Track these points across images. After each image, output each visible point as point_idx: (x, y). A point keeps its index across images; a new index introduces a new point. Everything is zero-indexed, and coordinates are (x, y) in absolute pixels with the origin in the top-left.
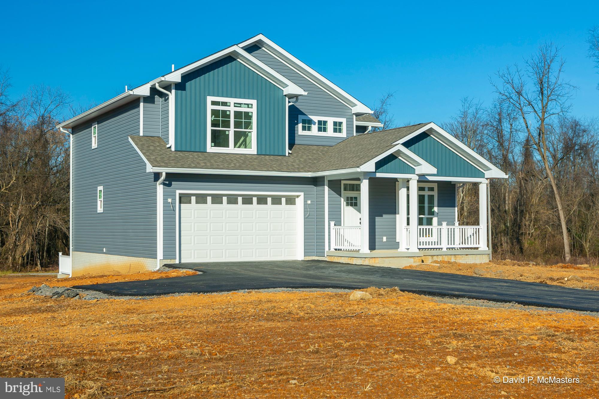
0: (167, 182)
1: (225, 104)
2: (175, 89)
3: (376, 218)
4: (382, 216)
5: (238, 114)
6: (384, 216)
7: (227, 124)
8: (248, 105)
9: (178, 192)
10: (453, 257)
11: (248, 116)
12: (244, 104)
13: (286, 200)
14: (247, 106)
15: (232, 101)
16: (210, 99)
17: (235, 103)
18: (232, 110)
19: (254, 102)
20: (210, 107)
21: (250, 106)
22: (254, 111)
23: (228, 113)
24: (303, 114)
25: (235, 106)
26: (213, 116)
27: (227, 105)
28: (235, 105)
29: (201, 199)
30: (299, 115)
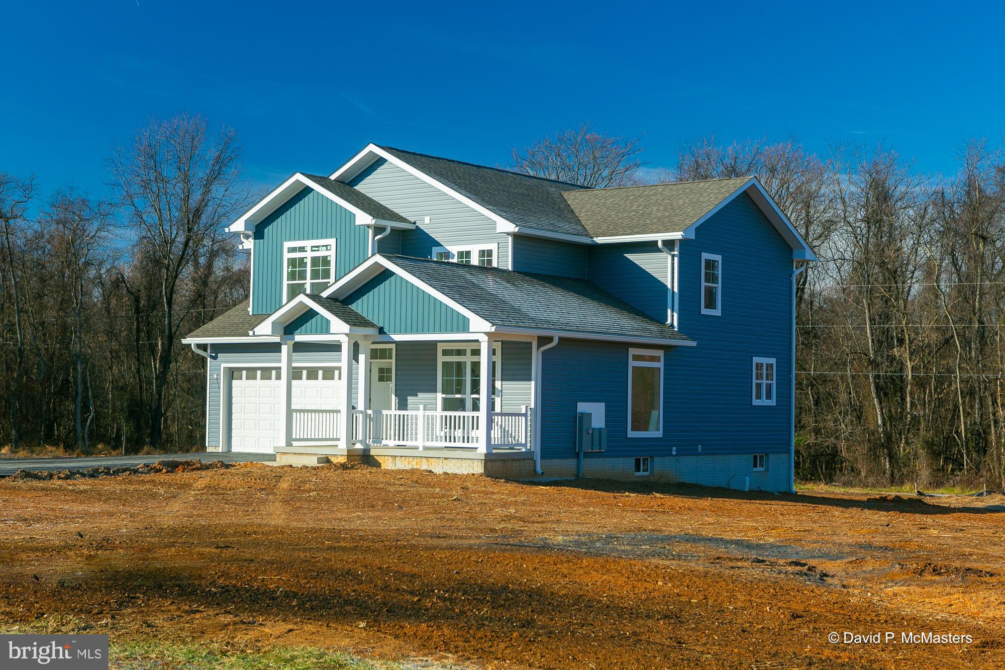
0: (214, 355)
1: (302, 249)
2: (255, 238)
3: (409, 398)
4: (417, 395)
5: (315, 261)
6: (420, 395)
7: (302, 276)
8: (326, 246)
9: (223, 365)
10: (424, 460)
11: (326, 261)
12: (322, 246)
13: (323, 374)
14: (325, 248)
15: (308, 244)
16: (287, 245)
17: (312, 247)
18: (309, 255)
19: (332, 242)
20: (287, 256)
21: (329, 247)
22: (332, 254)
23: (305, 260)
24: (439, 245)
25: (312, 251)
26: (290, 267)
27: (303, 251)
28: (313, 249)
29: (251, 373)
30: (433, 248)
